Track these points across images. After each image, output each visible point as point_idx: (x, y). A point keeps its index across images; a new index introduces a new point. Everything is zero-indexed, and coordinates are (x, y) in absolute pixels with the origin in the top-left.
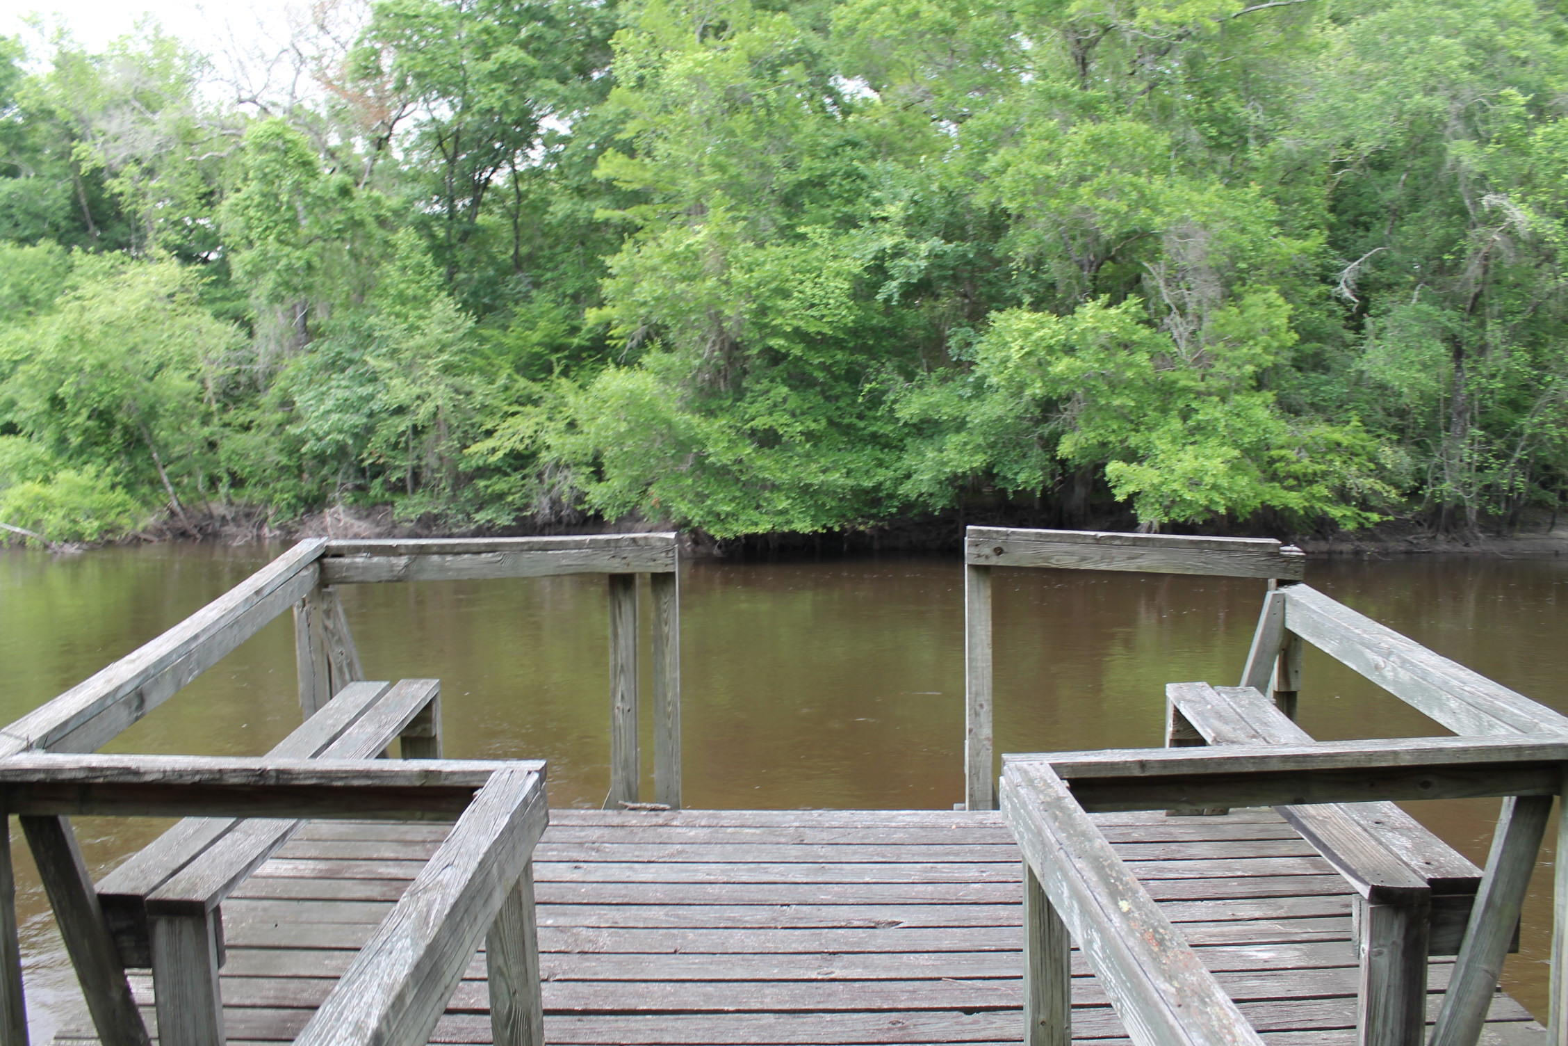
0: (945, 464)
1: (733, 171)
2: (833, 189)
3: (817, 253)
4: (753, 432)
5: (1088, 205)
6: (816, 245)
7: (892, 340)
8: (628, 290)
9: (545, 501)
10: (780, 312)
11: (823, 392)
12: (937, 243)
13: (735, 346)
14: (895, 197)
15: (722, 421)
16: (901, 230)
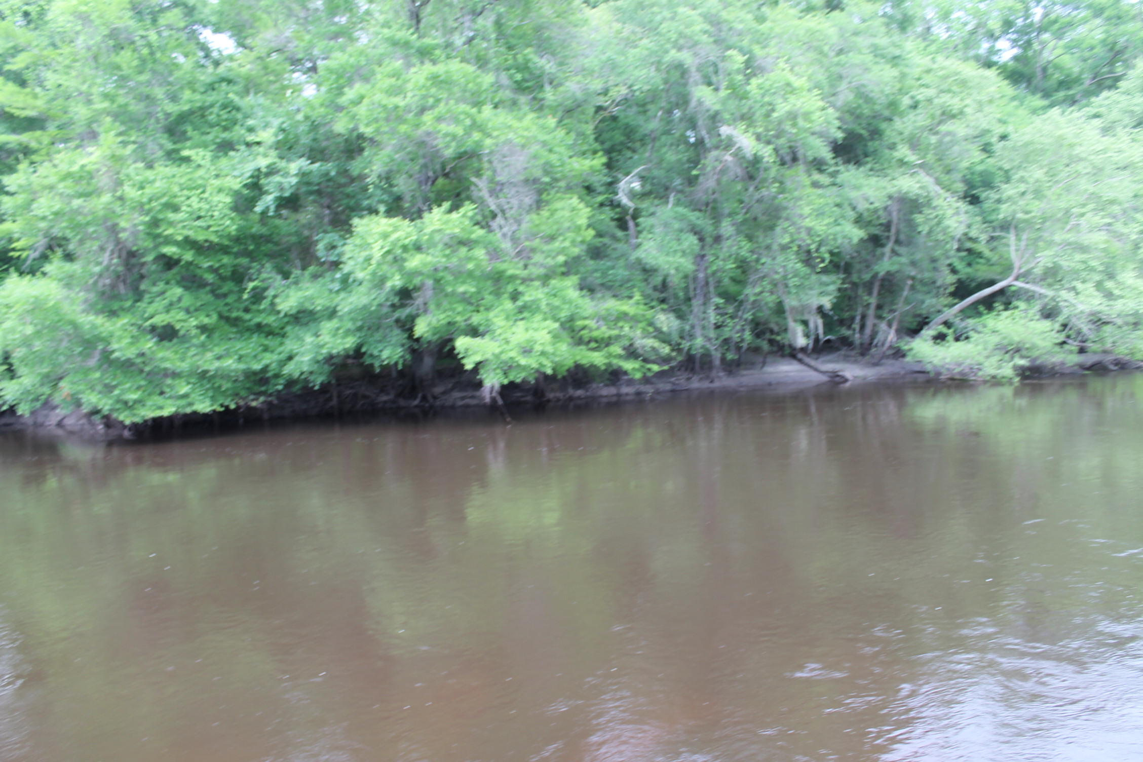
0: (322, 346)
1: (121, 100)
2: (212, 118)
3: (201, 172)
4: (153, 329)
5: (431, 129)
6: (199, 166)
7: (270, 246)
8: (27, 206)
10: (171, 224)
11: (212, 292)
12: (303, 163)
13: (132, 254)
14: (266, 126)
15: (124, 320)
16: (274, 152)
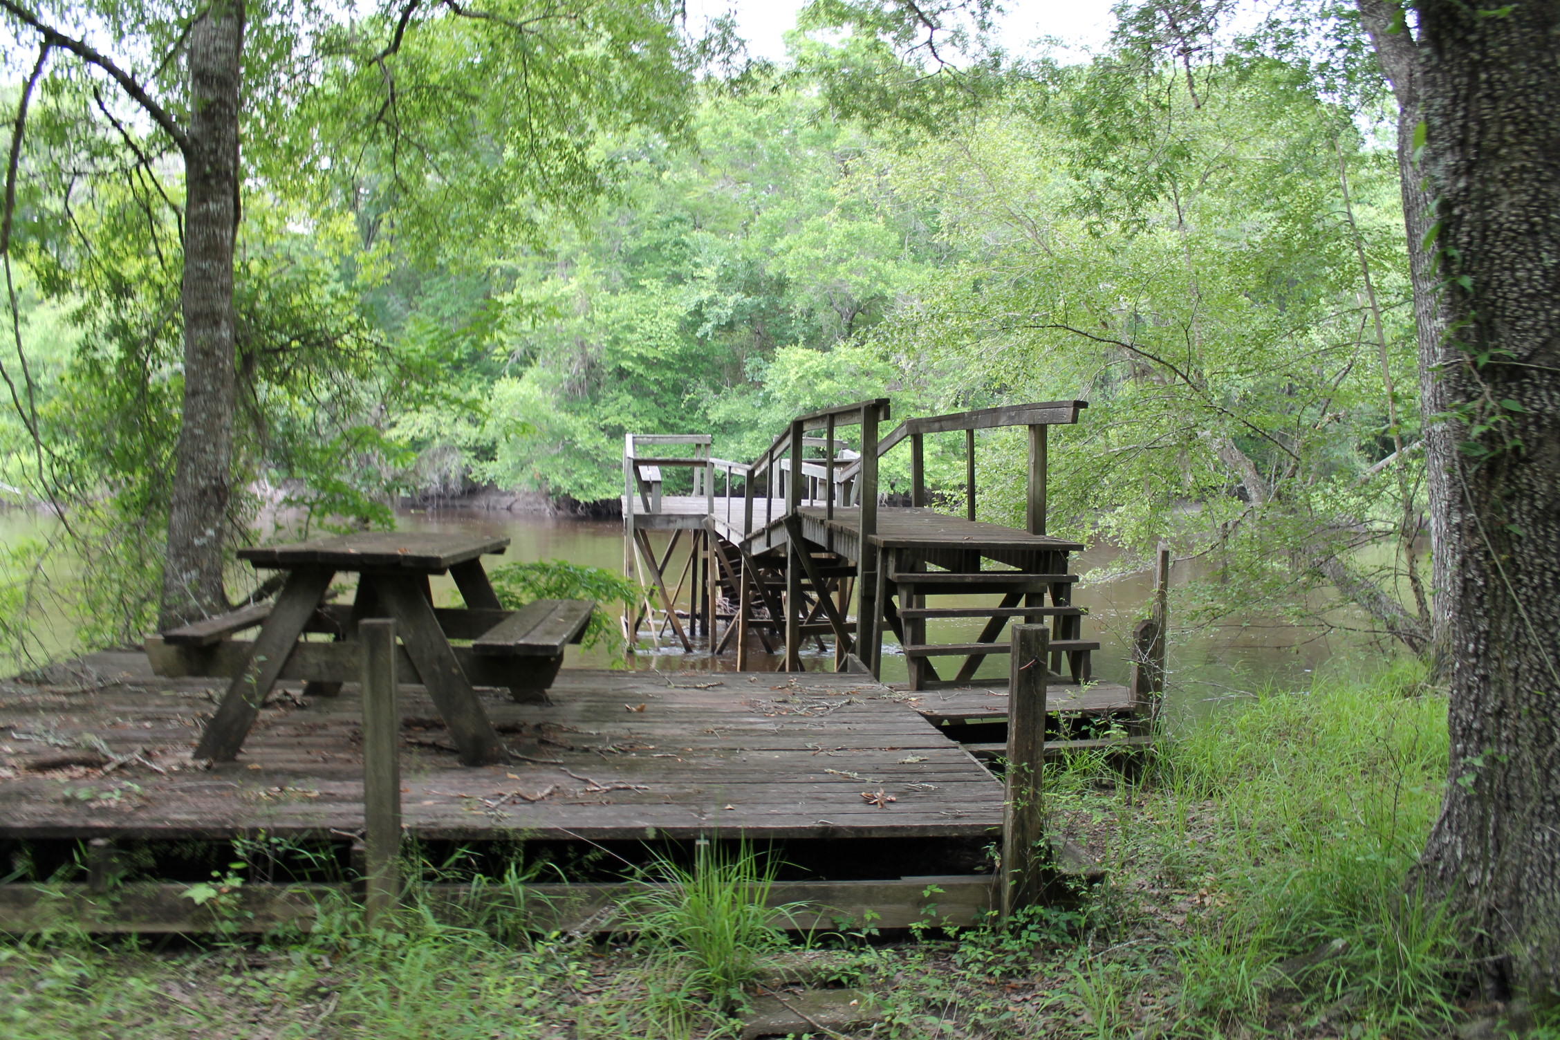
2: (666, 253)
3: (654, 300)
4: (606, 428)
5: (843, 278)
6: (653, 294)
7: (706, 364)
9: (436, 478)
10: (629, 343)
11: (656, 401)
12: (739, 296)
13: (592, 365)
14: (711, 262)
15: (585, 419)
16: (714, 287)
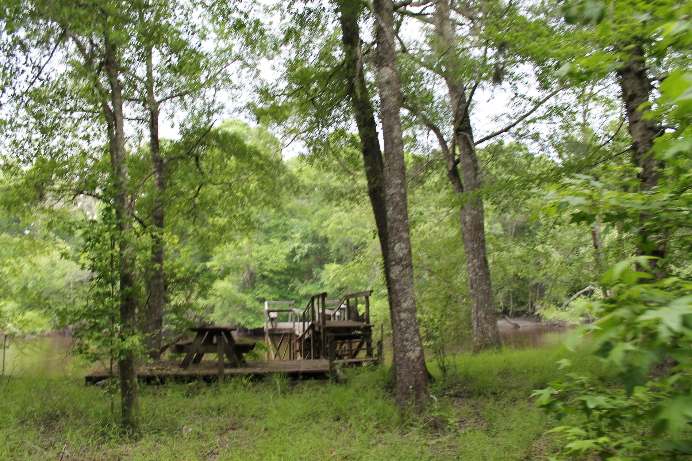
2: (280, 228)
3: (276, 247)
5: (350, 237)
7: (297, 272)
10: (266, 265)
11: (278, 287)
12: (310, 244)
13: (252, 274)
14: (298, 231)
15: (250, 295)
16: (300, 241)
